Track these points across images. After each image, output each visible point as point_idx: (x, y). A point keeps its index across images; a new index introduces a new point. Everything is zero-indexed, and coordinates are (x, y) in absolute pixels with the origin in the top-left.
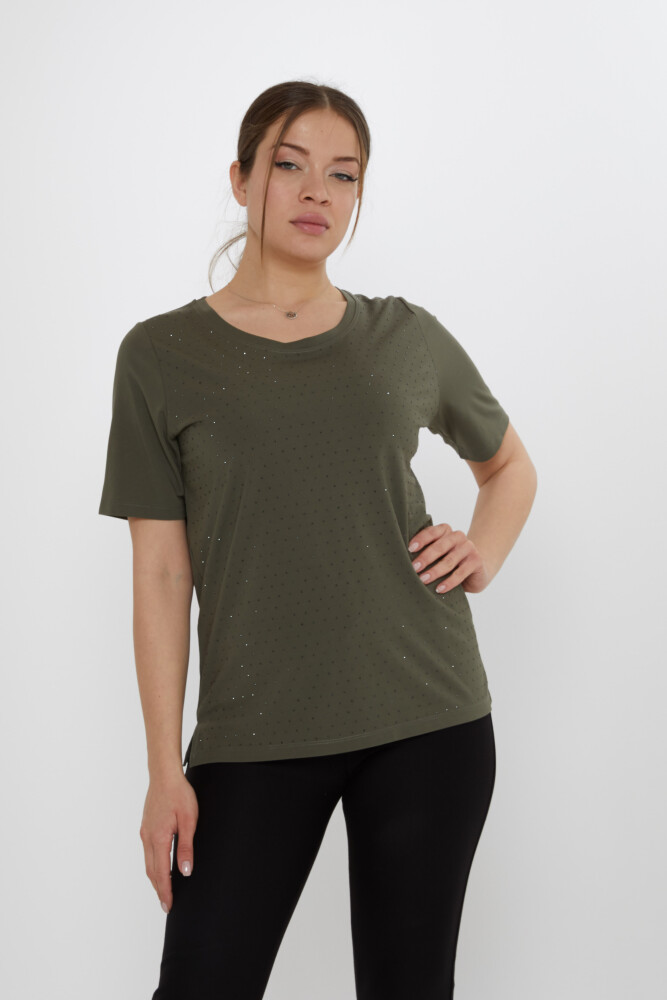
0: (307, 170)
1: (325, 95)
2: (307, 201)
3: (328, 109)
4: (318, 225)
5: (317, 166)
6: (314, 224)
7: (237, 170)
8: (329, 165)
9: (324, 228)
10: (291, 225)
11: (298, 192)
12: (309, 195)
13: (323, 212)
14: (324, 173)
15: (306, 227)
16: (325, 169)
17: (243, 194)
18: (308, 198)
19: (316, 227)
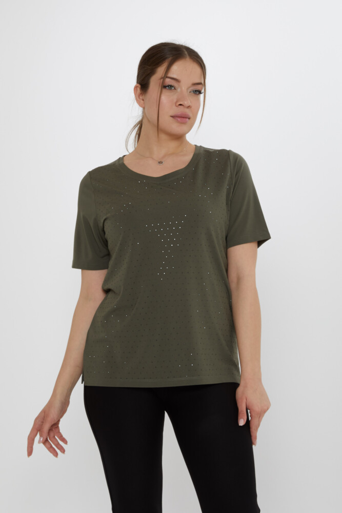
0: (179, 90)
1: (185, 50)
2: (180, 106)
3: (188, 59)
4: (185, 118)
5: (183, 88)
6: (183, 118)
7: (139, 89)
8: (190, 87)
9: (188, 119)
10: (171, 118)
11: (175, 101)
12: (181, 103)
13: (187, 111)
14: (187, 91)
15: (179, 119)
16: (187, 89)
17: (142, 101)
18: (180, 105)
19: (184, 119)
